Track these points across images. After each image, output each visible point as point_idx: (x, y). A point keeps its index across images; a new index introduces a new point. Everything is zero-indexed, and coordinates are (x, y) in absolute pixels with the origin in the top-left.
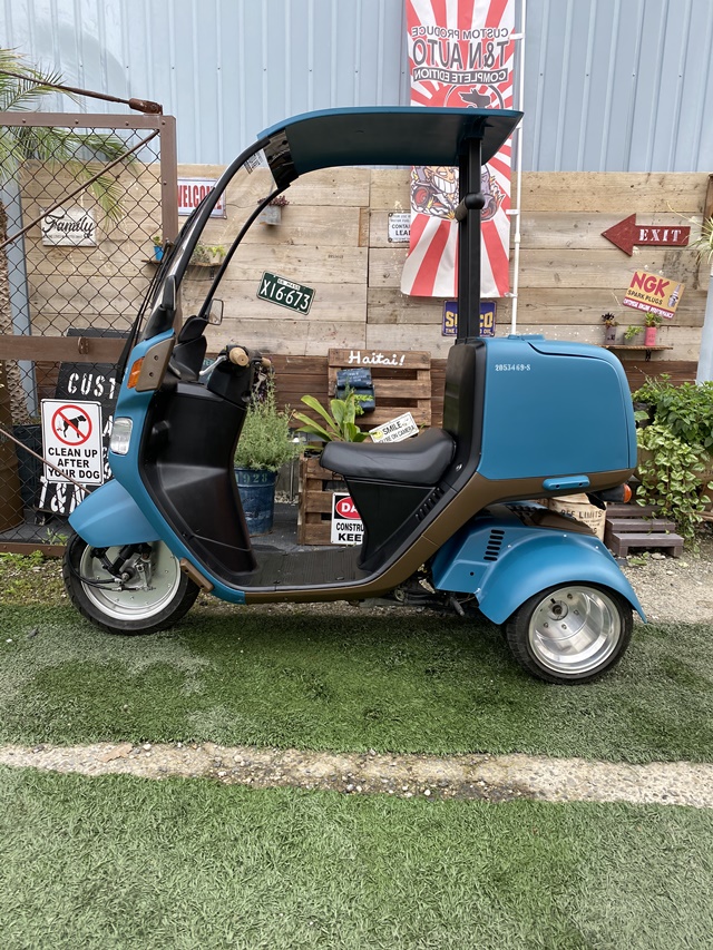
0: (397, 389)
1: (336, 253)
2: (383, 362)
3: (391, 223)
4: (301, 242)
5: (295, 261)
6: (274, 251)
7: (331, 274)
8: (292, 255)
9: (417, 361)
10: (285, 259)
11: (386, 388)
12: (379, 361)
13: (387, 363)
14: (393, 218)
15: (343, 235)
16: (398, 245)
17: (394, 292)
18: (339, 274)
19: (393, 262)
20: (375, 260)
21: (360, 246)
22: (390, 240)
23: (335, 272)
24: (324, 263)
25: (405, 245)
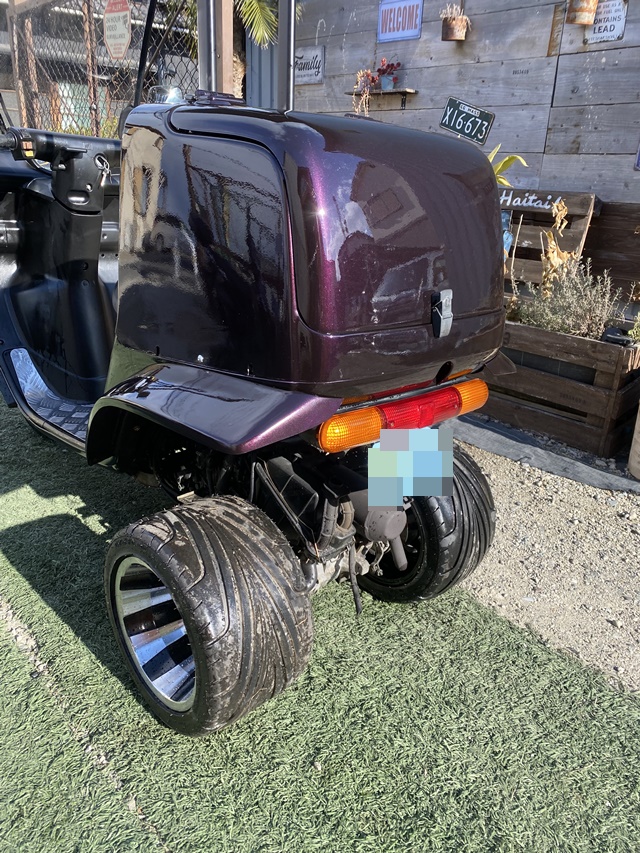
1: (521, 67)
2: (534, 204)
4: (487, 58)
5: (478, 82)
6: (460, 73)
7: (513, 95)
8: (477, 75)
10: (469, 81)
12: (530, 203)
15: (532, 43)
16: (594, 47)
17: (581, 112)
18: (521, 94)
19: (585, 70)
20: (565, 71)
21: (549, 55)
22: (585, 42)
23: (518, 93)
24: (507, 82)
25: (603, 46)
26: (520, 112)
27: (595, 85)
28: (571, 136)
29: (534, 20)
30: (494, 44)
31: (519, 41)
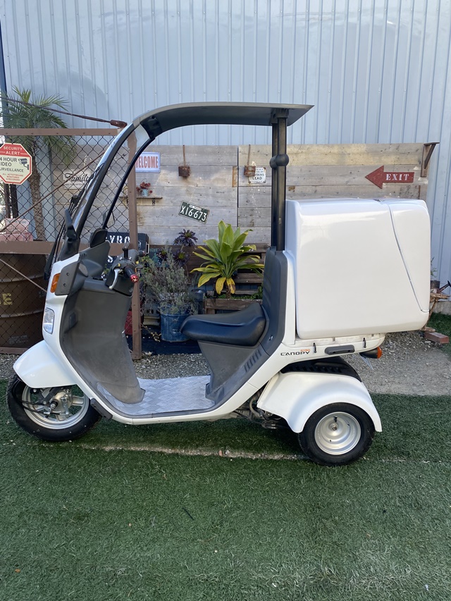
1: (220, 191)
4: (202, 185)
5: (198, 195)
6: (187, 190)
7: (218, 202)
8: (197, 192)
9: (261, 248)
15: (224, 181)
16: (254, 185)
17: (252, 210)
18: (222, 201)
19: (251, 193)
20: (242, 193)
21: (233, 187)
22: (250, 182)
23: (220, 201)
24: (213, 196)
25: (258, 184)
26: (222, 209)
27: (257, 200)
28: (250, 219)
29: (224, 171)
30: (204, 179)
31: (217, 180)
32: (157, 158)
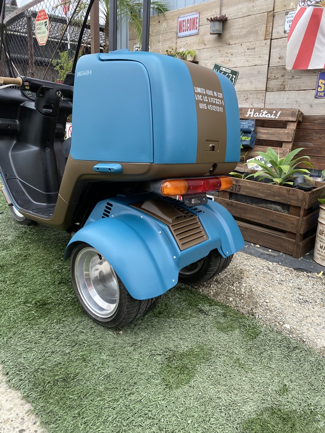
0: (271, 134)
1: (252, 47)
2: (266, 116)
3: (287, 20)
4: (234, 42)
5: (229, 55)
6: (220, 51)
7: (248, 61)
8: (229, 51)
9: (288, 115)
10: (225, 55)
11: (265, 133)
12: (264, 115)
13: (269, 117)
14: (288, 16)
15: (257, 33)
17: (285, 69)
20: (275, 48)
21: (265, 39)
22: (285, 32)
23: (250, 60)
24: (244, 54)
28: (280, 82)
31: (250, 33)
32: (197, 18)
